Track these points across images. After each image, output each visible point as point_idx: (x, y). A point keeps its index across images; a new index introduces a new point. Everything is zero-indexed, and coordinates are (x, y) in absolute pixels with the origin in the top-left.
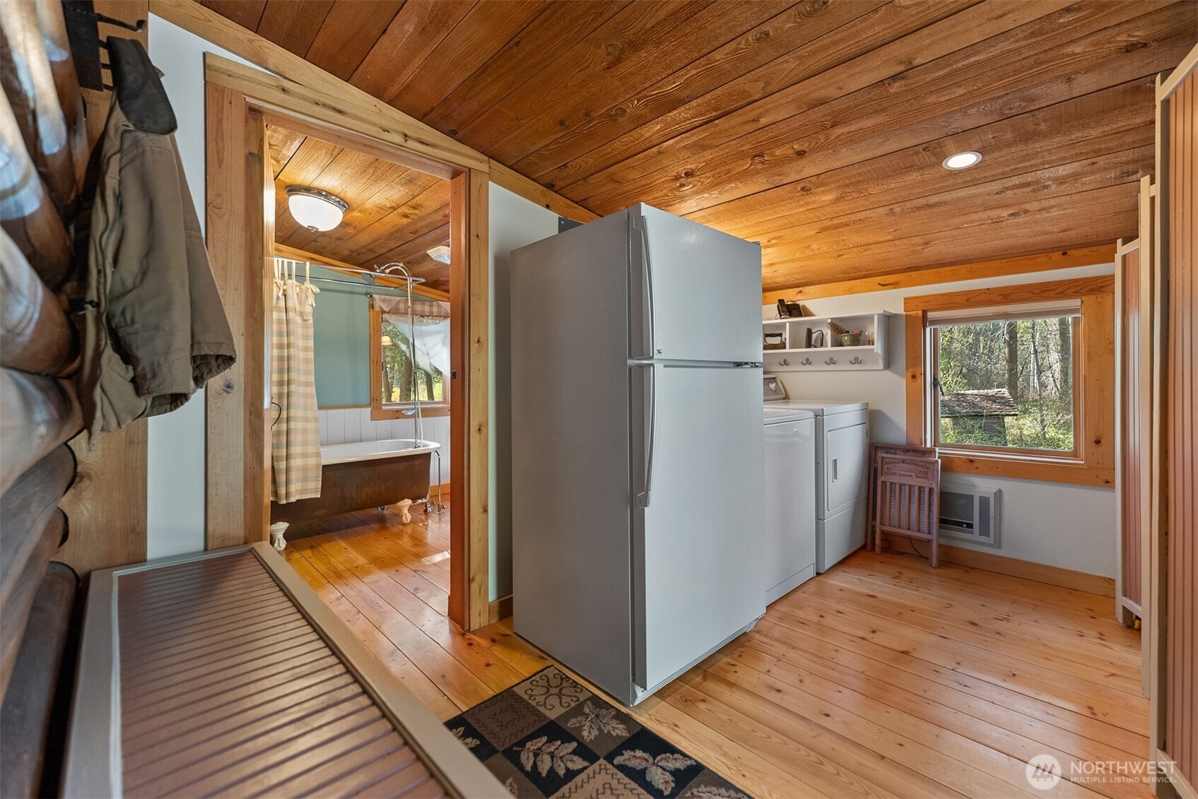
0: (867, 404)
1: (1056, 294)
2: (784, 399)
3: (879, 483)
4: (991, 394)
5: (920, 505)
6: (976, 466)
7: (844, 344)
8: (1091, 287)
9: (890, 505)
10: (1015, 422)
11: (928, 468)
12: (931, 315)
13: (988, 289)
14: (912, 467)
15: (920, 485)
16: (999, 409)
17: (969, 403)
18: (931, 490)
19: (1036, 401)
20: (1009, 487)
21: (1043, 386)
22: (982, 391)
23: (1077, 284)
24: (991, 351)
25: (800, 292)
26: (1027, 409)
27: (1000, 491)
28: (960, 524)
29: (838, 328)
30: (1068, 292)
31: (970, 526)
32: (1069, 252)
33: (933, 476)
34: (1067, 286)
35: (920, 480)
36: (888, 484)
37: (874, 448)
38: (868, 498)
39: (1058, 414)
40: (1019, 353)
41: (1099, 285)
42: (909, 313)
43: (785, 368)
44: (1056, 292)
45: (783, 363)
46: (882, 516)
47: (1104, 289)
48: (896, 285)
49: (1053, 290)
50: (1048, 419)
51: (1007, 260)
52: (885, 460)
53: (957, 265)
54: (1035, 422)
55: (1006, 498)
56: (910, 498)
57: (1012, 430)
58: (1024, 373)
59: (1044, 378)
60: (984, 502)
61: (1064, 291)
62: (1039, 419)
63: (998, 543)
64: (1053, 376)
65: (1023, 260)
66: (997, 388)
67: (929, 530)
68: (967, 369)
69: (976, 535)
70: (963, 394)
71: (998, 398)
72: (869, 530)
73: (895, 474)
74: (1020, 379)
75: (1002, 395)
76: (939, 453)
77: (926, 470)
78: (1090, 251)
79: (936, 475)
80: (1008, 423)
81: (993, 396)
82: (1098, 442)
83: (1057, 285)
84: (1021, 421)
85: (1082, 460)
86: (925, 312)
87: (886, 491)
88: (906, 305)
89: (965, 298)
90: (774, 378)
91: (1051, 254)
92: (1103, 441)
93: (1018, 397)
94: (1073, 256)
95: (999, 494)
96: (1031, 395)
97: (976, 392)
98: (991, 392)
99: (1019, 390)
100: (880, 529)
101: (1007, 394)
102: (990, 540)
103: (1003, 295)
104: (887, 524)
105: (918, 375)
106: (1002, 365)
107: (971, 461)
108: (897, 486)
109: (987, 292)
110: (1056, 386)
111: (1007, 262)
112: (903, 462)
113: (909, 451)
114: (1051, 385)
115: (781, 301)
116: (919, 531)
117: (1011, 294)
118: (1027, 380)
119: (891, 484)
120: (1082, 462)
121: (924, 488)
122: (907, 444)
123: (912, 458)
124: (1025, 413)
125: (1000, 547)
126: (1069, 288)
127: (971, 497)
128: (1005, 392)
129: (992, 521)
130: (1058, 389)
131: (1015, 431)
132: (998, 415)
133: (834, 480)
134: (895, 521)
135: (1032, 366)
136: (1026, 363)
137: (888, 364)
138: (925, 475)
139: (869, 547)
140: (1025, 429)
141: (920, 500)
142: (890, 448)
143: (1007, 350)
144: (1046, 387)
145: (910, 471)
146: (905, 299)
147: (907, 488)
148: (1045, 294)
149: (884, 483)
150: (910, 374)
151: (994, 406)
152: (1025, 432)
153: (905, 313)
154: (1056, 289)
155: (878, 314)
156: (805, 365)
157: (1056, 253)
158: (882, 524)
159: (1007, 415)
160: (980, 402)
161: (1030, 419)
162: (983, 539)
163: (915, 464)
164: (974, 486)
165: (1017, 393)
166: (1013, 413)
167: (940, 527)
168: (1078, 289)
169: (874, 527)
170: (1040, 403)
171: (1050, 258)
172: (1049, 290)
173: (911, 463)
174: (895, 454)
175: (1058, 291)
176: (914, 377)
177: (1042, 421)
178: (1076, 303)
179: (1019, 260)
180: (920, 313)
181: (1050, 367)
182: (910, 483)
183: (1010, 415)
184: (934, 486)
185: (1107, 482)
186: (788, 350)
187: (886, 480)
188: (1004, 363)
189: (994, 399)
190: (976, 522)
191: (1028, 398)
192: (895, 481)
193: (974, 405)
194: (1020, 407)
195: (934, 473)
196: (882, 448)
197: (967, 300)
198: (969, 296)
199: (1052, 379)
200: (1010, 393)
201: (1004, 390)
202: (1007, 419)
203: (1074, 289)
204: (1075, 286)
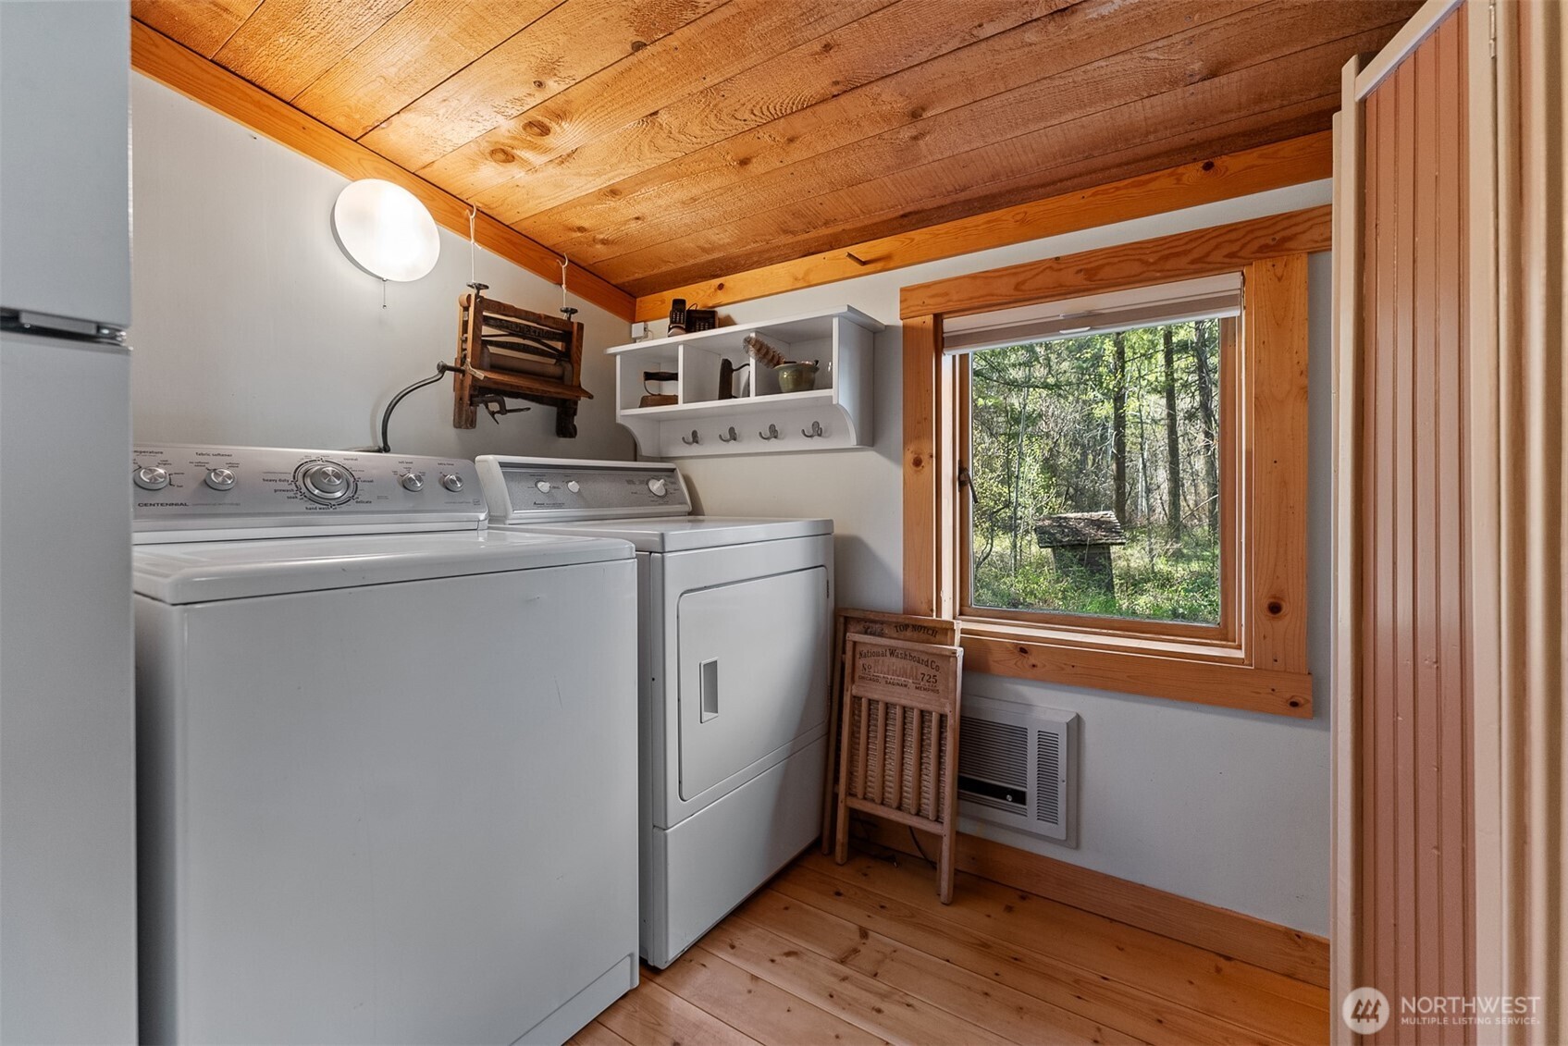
0: (829, 523)
1: (1193, 262)
2: (690, 514)
3: (847, 700)
4: (1096, 518)
5: (922, 752)
6: (1032, 661)
7: (783, 390)
8: (1262, 241)
9: (868, 749)
10: (1122, 552)
11: (937, 669)
12: (950, 324)
13: (1057, 259)
14: (907, 664)
15: (922, 706)
16: (1105, 536)
17: (1072, 529)
18: (942, 718)
19: (1144, 527)
20: (1096, 708)
21: (1151, 509)
22: (1086, 514)
23: (1233, 236)
24: (1098, 468)
25: (721, 287)
26: (1135, 536)
27: (1078, 718)
28: (1000, 793)
29: (767, 353)
30: (1217, 256)
31: (1020, 797)
32: (1218, 162)
33: (947, 687)
34: (1213, 243)
35: (922, 694)
36: (864, 703)
37: (842, 620)
38: (828, 733)
39: (1167, 542)
40: (1127, 471)
41: (1278, 237)
42: (909, 321)
43: (694, 450)
44: (1190, 257)
45: (691, 440)
46: (851, 774)
47: (1288, 245)
48: (884, 262)
49: (1185, 253)
50: (1158, 549)
51: (1094, 190)
52: (859, 649)
53: (999, 207)
54: (1143, 552)
55: (1090, 736)
56: (904, 735)
57: (1119, 562)
58: (1133, 494)
59: (1152, 500)
60: (1047, 741)
61: (1208, 255)
62: (1147, 548)
63: (1074, 838)
64: (1161, 499)
65: (1126, 187)
66: (1104, 510)
67: (938, 811)
68: (1074, 489)
69: (1029, 818)
70: (1065, 518)
71: (1104, 522)
72: (828, 803)
73: (875, 680)
74: (1129, 502)
75: (1108, 519)
76: (963, 631)
77: (933, 672)
78: (1260, 157)
79: (951, 684)
80: (1115, 553)
81: (1098, 520)
82: (1275, 609)
83: (1196, 239)
84: (1129, 551)
85: (1239, 647)
86: (938, 318)
87: (860, 716)
88: (905, 305)
89: (1014, 281)
90: (673, 470)
91: (1181, 170)
92: (1285, 608)
93: (1126, 522)
94: (1227, 169)
95: (1076, 726)
96: (1140, 520)
97: (1079, 515)
98: (1095, 515)
99: (1127, 514)
100: (846, 806)
101: (1114, 518)
102: (1059, 831)
103: (1087, 271)
104: (860, 796)
105: (925, 458)
106: (1108, 485)
107: (1023, 650)
108: (881, 707)
109: (1056, 266)
110: (1164, 510)
111: (1094, 195)
112: (892, 654)
113: (906, 627)
114: (1159, 510)
115: (679, 304)
116: (918, 814)
117: (1103, 266)
118: (1135, 504)
119: (870, 702)
120: (1240, 654)
121: (930, 713)
122: (906, 612)
123: (908, 645)
124: (1133, 541)
125: (1077, 847)
126: (1217, 247)
127: (1024, 730)
128: (1111, 516)
129: (1062, 787)
130: (1166, 514)
131: (1122, 563)
132: (1102, 544)
133: (707, 716)
134: (874, 791)
135: (1141, 486)
136: (1133, 485)
137: (871, 435)
138: (930, 684)
139: (825, 844)
140: (1132, 561)
141: (922, 740)
142: (873, 622)
143: (1114, 466)
144: (1154, 511)
145: (904, 674)
146: (903, 290)
147: (898, 711)
148: (1170, 264)
149: (856, 700)
150: (910, 457)
151: (1099, 533)
152: (1132, 565)
153: (900, 323)
154: (1190, 251)
155: (840, 316)
156: (727, 441)
157: (1190, 166)
158: (850, 793)
159: (1113, 544)
160: (1084, 527)
161: (1139, 548)
162: (1044, 828)
163: (913, 658)
164: (1029, 706)
165: (1124, 517)
166: (1120, 541)
167: (960, 797)
168: (1235, 247)
169: (835, 796)
170: (1148, 530)
171: (1179, 180)
172: (1177, 255)
173: (907, 655)
174: (881, 635)
175: (1195, 255)
176: (917, 463)
177: (1151, 550)
178: (1229, 282)
179: (1118, 189)
180: (929, 320)
181: (1159, 487)
182: (904, 702)
183: (1116, 544)
184: (947, 710)
185: (1294, 704)
186: (681, 406)
187: (860, 694)
188: (1112, 483)
189: (1098, 524)
190: (1031, 789)
191: (1136, 524)
192: (876, 697)
193: (1076, 532)
194: (1128, 535)
195: (947, 680)
196: (858, 620)
197: (1017, 287)
198: (1021, 278)
199: (1159, 501)
200: (1118, 517)
201: (1110, 512)
202: (1114, 549)
203: (1226, 250)
204: (1231, 241)
